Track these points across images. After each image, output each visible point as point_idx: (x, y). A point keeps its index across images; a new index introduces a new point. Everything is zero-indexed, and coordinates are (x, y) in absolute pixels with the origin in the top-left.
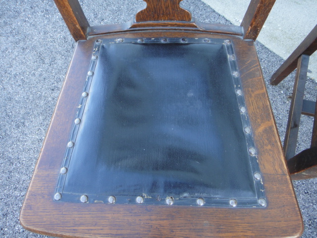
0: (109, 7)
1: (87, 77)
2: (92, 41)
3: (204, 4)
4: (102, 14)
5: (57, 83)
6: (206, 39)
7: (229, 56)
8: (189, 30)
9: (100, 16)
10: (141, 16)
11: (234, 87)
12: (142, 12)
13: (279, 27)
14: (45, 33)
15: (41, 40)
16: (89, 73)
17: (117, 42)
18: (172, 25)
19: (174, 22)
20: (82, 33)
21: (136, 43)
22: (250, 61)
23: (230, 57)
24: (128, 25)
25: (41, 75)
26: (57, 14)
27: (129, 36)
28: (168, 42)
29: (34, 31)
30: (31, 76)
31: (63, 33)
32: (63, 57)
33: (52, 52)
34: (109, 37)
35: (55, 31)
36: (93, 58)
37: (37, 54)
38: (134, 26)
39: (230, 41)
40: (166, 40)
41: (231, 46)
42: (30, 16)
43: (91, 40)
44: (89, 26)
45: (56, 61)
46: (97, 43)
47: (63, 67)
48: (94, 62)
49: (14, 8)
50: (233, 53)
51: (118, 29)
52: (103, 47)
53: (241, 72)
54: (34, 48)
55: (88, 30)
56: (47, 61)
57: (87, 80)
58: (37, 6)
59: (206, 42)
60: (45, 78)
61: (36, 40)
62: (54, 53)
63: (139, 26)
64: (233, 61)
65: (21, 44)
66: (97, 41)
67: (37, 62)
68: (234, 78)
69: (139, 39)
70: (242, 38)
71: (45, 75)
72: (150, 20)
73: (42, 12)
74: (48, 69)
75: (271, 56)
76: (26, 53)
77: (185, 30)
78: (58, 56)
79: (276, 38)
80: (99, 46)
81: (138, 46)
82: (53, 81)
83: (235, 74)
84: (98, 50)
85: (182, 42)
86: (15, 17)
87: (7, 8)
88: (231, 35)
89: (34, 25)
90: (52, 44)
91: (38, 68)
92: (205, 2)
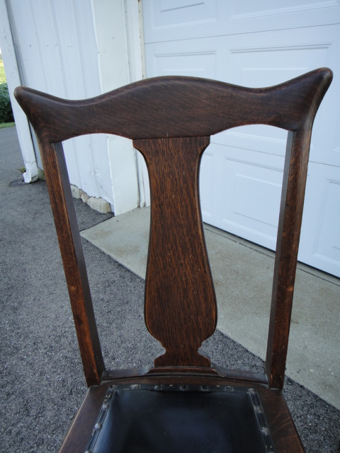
0: (123, 345)
1: (94, 430)
2: (106, 386)
3: (234, 342)
4: (114, 352)
5: (38, 446)
6: (229, 387)
7: (255, 408)
8: (210, 376)
9: (111, 354)
10: (159, 362)
11: (265, 448)
12: (160, 357)
13: (331, 371)
14: (42, 374)
15: (34, 383)
16: (97, 426)
17: (133, 388)
18: (191, 371)
19: (194, 368)
20: (97, 378)
21: (153, 390)
22: (280, 414)
23: (257, 409)
24: (146, 369)
25: (18, 433)
26: (61, 351)
27: (145, 381)
28: (187, 389)
29: (29, 371)
30: (5, 434)
31: (63, 375)
32: (55, 407)
33: (43, 399)
34: (124, 383)
35: (54, 372)
36: (104, 406)
37: (24, 401)
38: (151, 371)
39: (255, 390)
40: (185, 387)
41: (256, 395)
42: (30, 353)
43: (104, 384)
44: (105, 369)
45: (44, 413)
46: (110, 389)
47: (52, 422)
48: (104, 412)
49: (15, 344)
50: (259, 404)
51: (134, 374)
52: (116, 393)
53: (271, 428)
54: (22, 393)
55: (103, 374)
56: (33, 412)
57: (93, 435)
58: (42, 342)
59: (229, 389)
60: (23, 439)
61: (27, 383)
62: (45, 401)
63: (158, 371)
64: (261, 414)
65: (8, 388)
66: (111, 387)
67: (19, 413)
68: (264, 436)
69: (157, 385)
70: (267, 386)
71: (24, 433)
72: (169, 365)
73: (45, 349)
74: (32, 423)
75: (331, 411)
76: (10, 399)
77: (205, 376)
78: (50, 406)
79: (331, 386)
80: (112, 392)
81: (155, 393)
82: (32, 443)
83: (265, 431)
84: (111, 397)
85: (202, 390)
86: (12, 354)
87: (7, 344)
88: (255, 383)
89: (31, 364)
90: (45, 388)
91: (18, 423)
92: (235, 340)
